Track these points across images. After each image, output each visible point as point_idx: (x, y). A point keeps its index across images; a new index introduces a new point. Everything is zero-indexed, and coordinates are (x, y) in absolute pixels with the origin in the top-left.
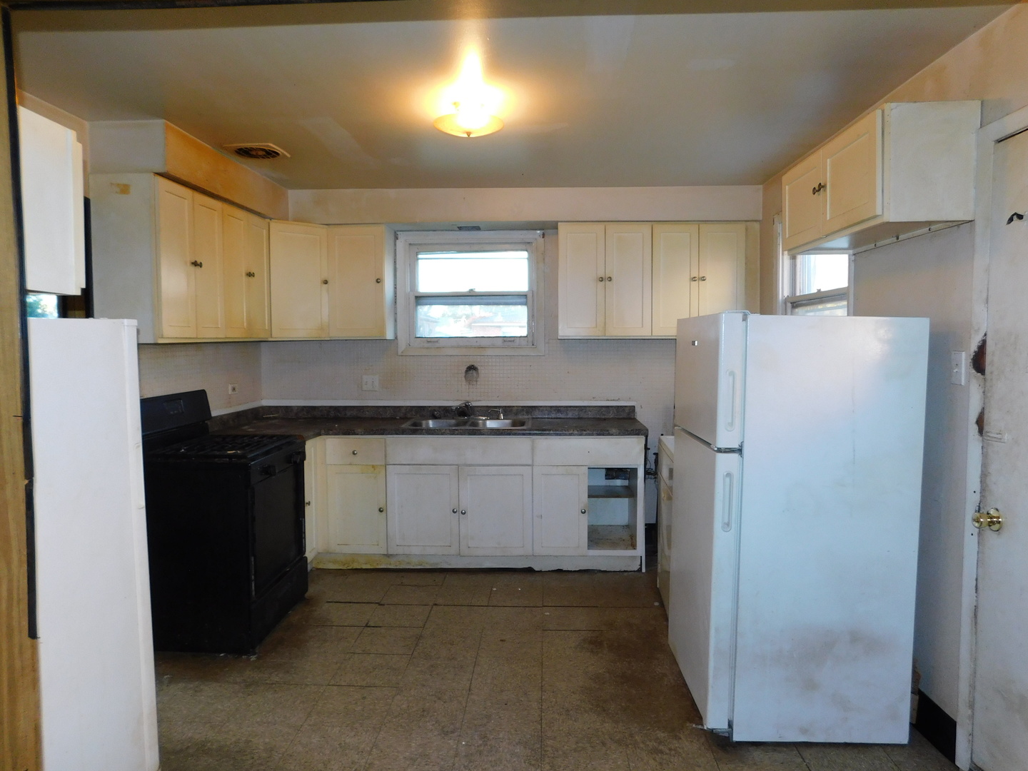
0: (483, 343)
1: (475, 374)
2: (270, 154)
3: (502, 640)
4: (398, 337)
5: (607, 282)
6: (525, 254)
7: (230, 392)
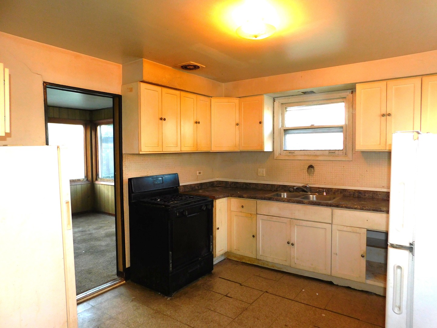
0: (318, 153)
1: (312, 170)
2: (196, 67)
3: (285, 325)
4: (274, 150)
5: (388, 117)
6: (343, 104)
7: (198, 174)
